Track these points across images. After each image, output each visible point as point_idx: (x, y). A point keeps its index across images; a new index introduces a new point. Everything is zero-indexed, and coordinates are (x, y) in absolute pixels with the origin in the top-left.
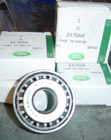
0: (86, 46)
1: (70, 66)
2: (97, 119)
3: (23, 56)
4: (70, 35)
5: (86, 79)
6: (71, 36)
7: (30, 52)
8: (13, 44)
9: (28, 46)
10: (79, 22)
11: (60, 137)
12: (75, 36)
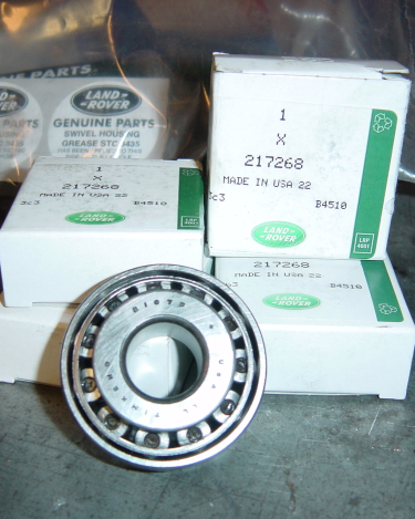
0: (308, 198)
1: (258, 265)
2: (344, 439)
3: (100, 222)
4: (255, 162)
5: (308, 303)
6: (259, 165)
7: (122, 213)
8: (72, 190)
9: (118, 195)
10: (283, 119)
11: (214, 487)
12: (272, 164)
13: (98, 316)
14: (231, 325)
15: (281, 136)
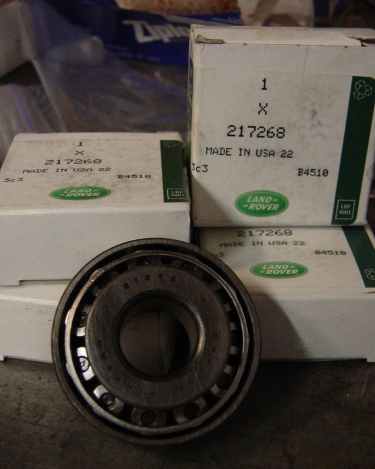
0: (290, 166)
1: (242, 235)
2: (336, 405)
4: (238, 132)
5: (295, 271)
6: (241, 135)
7: (107, 187)
8: (55, 166)
9: (101, 170)
10: (264, 89)
12: (255, 134)
15: (263, 105)
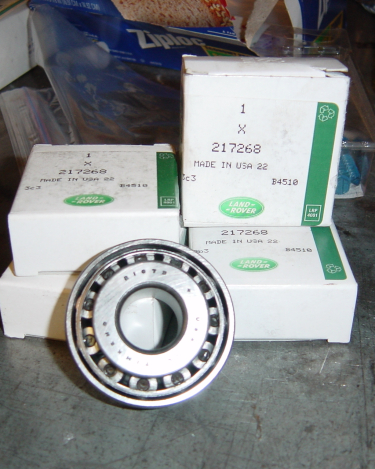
0: (266, 177)
1: (225, 233)
2: (300, 377)
3: (93, 204)
4: (221, 148)
5: (267, 266)
6: (224, 151)
7: (111, 195)
8: (67, 176)
9: (106, 179)
10: (243, 112)
11: (195, 420)
12: (235, 150)
13: (95, 283)
14: (204, 288)
15: (242, 126)
